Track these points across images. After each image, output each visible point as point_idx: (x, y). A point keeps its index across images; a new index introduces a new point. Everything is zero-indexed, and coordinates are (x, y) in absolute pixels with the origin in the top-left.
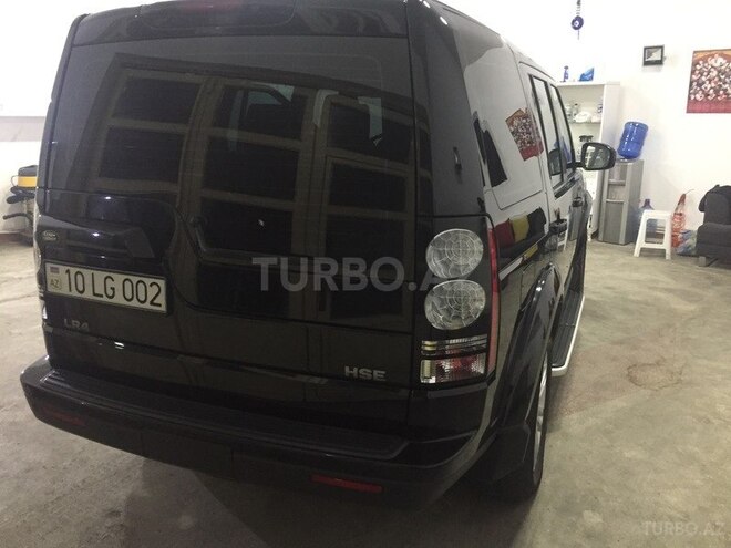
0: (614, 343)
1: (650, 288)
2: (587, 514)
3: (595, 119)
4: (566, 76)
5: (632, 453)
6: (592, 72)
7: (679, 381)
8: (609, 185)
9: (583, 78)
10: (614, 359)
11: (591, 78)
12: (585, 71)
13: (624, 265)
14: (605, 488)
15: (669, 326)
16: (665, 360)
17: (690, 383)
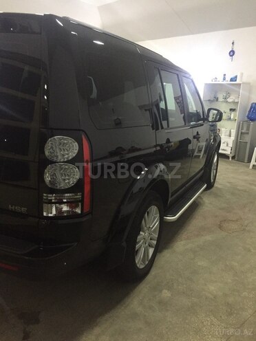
0: (220, 209)
1: (250, 184)
2: (165, 291)
3: (236, 101)
4: (224, 79)
5: (202, 263)
6: (236, 77)
7: (244, 229)
8: (241, 133)
9: (232, 80)
10: (216, 216)
11: (236, 80)
12: (233, 76)
13: (242, 172)
14: (180, 280)
15: (251, 202)
16: (241, 219)
17: (249, 231)
